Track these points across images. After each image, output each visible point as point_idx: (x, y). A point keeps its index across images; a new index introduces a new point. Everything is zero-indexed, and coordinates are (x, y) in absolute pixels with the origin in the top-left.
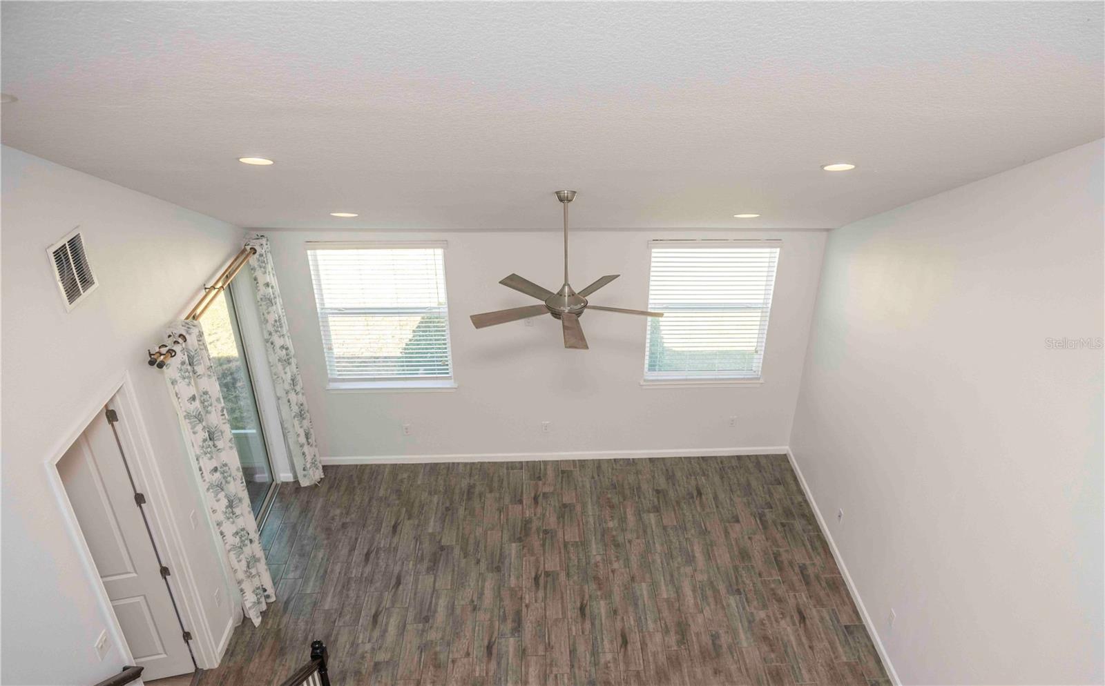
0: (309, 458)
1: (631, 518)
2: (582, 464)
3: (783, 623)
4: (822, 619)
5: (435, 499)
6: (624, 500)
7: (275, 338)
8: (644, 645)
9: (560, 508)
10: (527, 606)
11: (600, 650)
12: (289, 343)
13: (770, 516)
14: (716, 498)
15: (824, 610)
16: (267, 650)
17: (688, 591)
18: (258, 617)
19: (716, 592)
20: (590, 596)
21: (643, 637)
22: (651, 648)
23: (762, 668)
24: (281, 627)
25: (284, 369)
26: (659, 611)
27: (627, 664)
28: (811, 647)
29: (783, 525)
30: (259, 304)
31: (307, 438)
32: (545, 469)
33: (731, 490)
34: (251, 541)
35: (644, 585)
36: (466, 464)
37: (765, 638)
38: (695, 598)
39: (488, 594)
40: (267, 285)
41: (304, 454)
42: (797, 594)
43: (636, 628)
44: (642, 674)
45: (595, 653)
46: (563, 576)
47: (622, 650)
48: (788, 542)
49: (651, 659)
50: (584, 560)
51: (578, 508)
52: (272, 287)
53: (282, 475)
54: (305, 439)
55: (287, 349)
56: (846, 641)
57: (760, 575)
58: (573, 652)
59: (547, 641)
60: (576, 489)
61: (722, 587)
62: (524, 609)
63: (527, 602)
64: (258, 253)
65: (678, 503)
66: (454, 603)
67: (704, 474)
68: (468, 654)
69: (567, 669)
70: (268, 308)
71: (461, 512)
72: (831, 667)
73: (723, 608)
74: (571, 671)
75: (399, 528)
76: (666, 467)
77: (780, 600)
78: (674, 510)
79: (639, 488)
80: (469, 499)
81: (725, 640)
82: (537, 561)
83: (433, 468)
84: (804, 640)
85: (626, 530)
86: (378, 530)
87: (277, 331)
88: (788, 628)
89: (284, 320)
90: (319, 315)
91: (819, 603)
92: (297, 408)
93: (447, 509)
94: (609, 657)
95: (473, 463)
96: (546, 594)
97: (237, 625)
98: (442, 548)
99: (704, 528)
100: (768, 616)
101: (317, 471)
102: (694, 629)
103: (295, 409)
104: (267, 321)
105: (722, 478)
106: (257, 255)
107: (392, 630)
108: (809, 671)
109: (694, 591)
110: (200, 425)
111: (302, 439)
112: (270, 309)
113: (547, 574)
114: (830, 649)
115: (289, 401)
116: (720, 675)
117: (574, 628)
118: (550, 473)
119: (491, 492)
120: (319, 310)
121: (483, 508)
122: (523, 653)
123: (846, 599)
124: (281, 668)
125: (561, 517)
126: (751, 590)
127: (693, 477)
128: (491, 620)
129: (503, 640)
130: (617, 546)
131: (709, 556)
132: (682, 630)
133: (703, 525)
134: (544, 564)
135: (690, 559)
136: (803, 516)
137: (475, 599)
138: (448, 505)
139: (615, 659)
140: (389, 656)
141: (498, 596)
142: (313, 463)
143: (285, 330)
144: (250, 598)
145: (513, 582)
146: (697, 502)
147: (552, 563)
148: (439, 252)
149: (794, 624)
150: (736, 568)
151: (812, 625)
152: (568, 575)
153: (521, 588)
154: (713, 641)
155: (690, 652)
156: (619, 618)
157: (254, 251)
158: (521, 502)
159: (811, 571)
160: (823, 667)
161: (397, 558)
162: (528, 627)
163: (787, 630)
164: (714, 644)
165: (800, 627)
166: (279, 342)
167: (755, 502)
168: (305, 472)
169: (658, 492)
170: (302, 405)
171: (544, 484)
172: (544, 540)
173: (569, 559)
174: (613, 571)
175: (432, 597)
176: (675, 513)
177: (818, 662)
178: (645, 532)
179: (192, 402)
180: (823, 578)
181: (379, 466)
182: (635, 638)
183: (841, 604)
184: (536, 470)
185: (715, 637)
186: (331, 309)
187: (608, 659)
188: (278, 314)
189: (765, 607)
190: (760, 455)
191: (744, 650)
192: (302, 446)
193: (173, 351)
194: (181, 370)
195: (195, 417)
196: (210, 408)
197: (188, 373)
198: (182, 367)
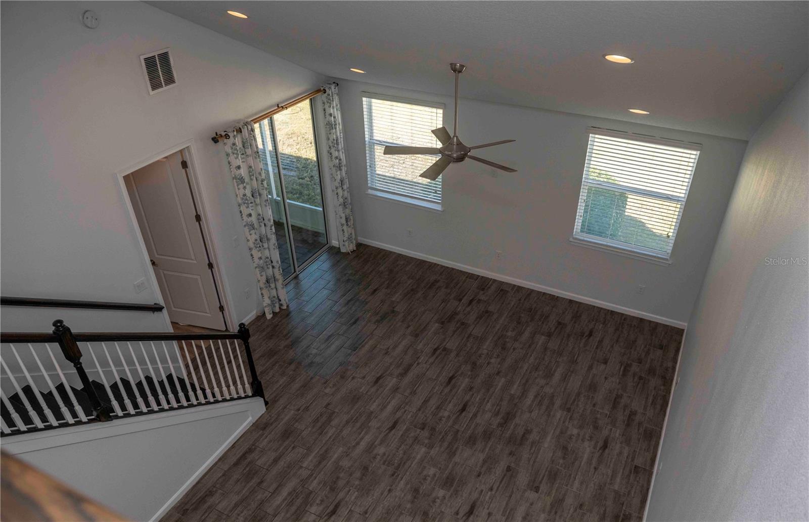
0: (346, 235)
1: (527, 334)
2: (519, 289)
3: (586, 444)
4: (620, 453)
5: (410, 281)
6: (531, 321)
7: (333, 150)
8: (475, 415)
9: (483, 312)
10: (418, 364)
11: (443, 408)
12: (343, 156)
13: (635, 368)
14: (601, 342)
15: (627, 448)
16: (264, 333)
17: (531, 396)
18: (270, 314)
19: (552, 403)
20: (462, 373)
21: (478, 411)
22: (478, 420)
23: (546, 466)
24: (279, 324)
25: (336, 172)
26: (501, 400)
27: (455, 423)
28: (595, 469)
29: (641, 378)
30: (326, 128)
31: (347, 222)
32: (491, 285)
33: (617, 341)
34: (273, 267)
35: (503, 380)
36: (442, 267)
37: (565, 448)
38: (533, 401)
39: (400, 348)
40: (331, 115)
41: (343, 230)
42: (613, 429)
43: (477, 404)
44: (460, 433)
45: (439, 408)
46: (453, 355)
47: (458, 414)
48: (636, 391)
49: (473, 426)
50: (474, 350)
51: (495, 316)
52: (334, 117)
53: (333, 241)
54: (345, 222)
55: (340, 160)
56: (629, 476)
57: (594, 405)
58: (426, 401)
59: (415, 389)
60: (503, 303)
61: (558, 402)
62: (415, 365)
63: (420, 361)
64: (327, 92)
65: (569, 336)
66: (377, 345)
67: (604, 323)
68: (364, 377)
69: (414, 410)
70: (330, 130)
71: (419, 294)
72: (601, 487)
73: (549, 415)
74: (416, 412)
75: (377, 292)
76: (577, 309)
77: (596, 428)
78: (562, 339)
79: (547, 317)
80: (430, 287)
81: (533, 436)
82: (444, 339)
83: (421, 263)
84: (594, 461)
85: (517, 340)
86: (365, 289)
87: (334, 147)
88: (588, 449)
89: (341, 141)
90: (367, 143)
91: (628, 441)
92: (342, 200)
93: (412, 290)
94: (446, 414)
95: (448, 267)
96: (434, 362)
97: (259, 315)
98: (393, 312)
99: (575, 359)
100: (579, 435)
101: (352, 244)
102: (517, 420)
103: (341, 200)
104: (329, 139)
105: (617, 329)
106: (326, 94)
107: (333, 347)
108: (582, 483)
109: (536, 397)
110: (242, 185)
111: (343, 221)
112: (331, 131)
113: (445, 349)
114: (610, 477)
115: (337, 194)
116: (512, 457)
117: (437, 388)
118: (493, 288)
119: (446, 288)
120: (367, 139)
121: (434, 296)
122: (396, 389)
123: (652, 448)
124: (265, 345)
125: (480, 317)
126: (579, 412)
127: (594, 323)
128: (391, 364)
129: (390, 377)
130: (503, 348)
131: (565, 378)
132: (508, 417)
133: (576, 357)
134: (447, 343)
135: (549, 375)
136: (664, 377)
137: (391, 347)
138: (414, 287)
139: (449, 416)
140: (322, 360)
141: (405, 352)
142: (349, 239)
143: (341, 146)
144: (267, 301)
145: (420, 346)
146: (584, 341)
147: (452, 344)
148: (440, 111)
149: (595, 448)
150: (579, 394)
151: (609, 454)
152: (457, 355)
153: (422, 352)
154: (524, 433)
155: (502, 434)
156: (471, 393)
157: (325, 91)
158: (460, 300)
159: (638, 418)
160: (595, 485)
161: (363, 309)
162: (410, 375)
163: (587, 449)
164: (524, 435)
165: (598, 452)
166: (335, 154)
167: (630, 354)
168: (344, 243)
169: (559, 323)
170: (346, 198)
171: (484, 294)
172: (458, 328)
173: (465, 345)
174: (488, 364)
175: (366, 338)
176: (561, 342)
177: (593, 481)
178: (530, 346)
179: (237, 170)
180: (644, 426)
181: (391, 252)
182: (472, 410)
183: (645, 450)
184: (484, 283)
185: (528, 432)
186: (376, 140)
187: (445, 415)
188: (336, 135)
189: (581, 427)
190: (660, 324)
191: (542, 448)
193: (228, 135)
194: (232, 148)
195: (239, 179)
196: (252, 177)
197: (236, 151)
198: (233, 147)
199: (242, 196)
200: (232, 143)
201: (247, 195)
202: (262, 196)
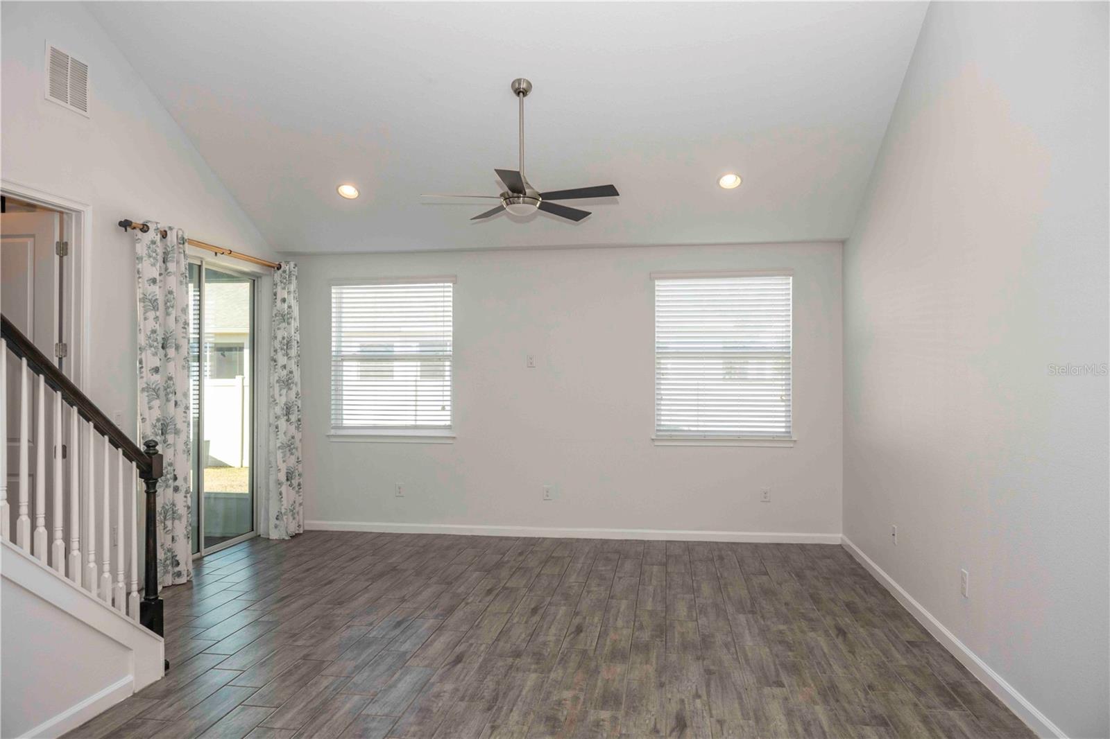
0: (286, 503)
25: (281, 390)
30: (274, 319)
34: (176, 489)
40: (284, 300)
41: (281, 494)
52: (289, 307)
54: (287, 478)
55: (289, 371)
64: (282, 269)
87: (283, 351)
103: (283, 439)
104: (276, 338)
106: (280, 271)
110: (153, 312)
112: (281, 325)
142: (291, 512)
143: (293, 352)
157: (279, 266)
168: (278, 522)
170: (292, 438)
179: (152, 284)
188: (289, 333)
192: (280, 484)
193: (147, 226)
194: (149, 248)
195: (150, 301)
196: (171, 309)
197: (154, 254)
198: (151, 246)
199: (149, 334)
200: (150, 239)
201: (158, 332)
202: (180, 350)
